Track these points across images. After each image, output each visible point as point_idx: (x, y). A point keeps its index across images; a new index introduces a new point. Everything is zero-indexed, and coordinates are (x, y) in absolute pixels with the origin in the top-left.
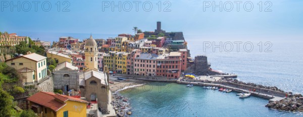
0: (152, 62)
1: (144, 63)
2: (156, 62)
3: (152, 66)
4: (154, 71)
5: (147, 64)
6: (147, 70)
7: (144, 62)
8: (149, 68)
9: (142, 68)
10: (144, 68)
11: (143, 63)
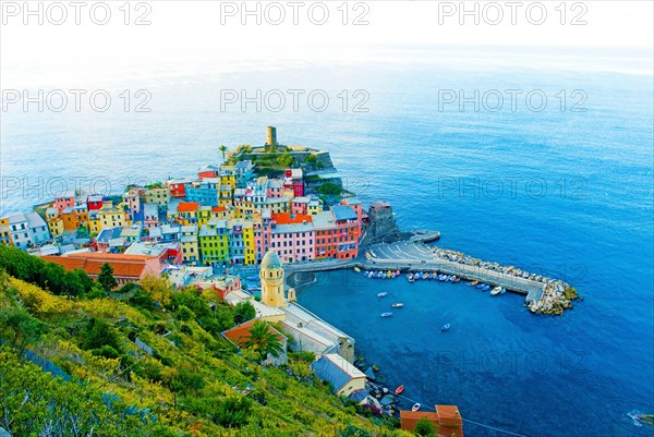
0: (307, 235)
1: (291, 239)
2: (313, 234)
3: (307, 242)
4: (311, 250)
5: (298, 239)
6: (298, 251)
7: (291, 236)
8: (301, 247)
9: (288, 248)
10: (291, 248)
11: (288, 240)
